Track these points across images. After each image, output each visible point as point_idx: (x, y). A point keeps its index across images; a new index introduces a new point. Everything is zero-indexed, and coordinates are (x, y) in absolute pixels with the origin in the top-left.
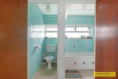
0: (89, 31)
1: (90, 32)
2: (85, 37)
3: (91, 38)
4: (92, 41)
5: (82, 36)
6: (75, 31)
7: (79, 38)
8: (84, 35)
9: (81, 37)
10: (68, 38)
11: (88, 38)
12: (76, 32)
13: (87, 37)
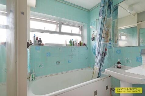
0: (81, 34)
1: (82, 36)
2: (76, 43)
3: (84, 45)
4: (86, 49)
5: (71, 42)
6: (58, 31)
7: (67, 44)
8: (74, 40)
9: (70, 44)
10: (43, 45)
11: (80, 45)
12: (60, 33)
13: (79, 43)
